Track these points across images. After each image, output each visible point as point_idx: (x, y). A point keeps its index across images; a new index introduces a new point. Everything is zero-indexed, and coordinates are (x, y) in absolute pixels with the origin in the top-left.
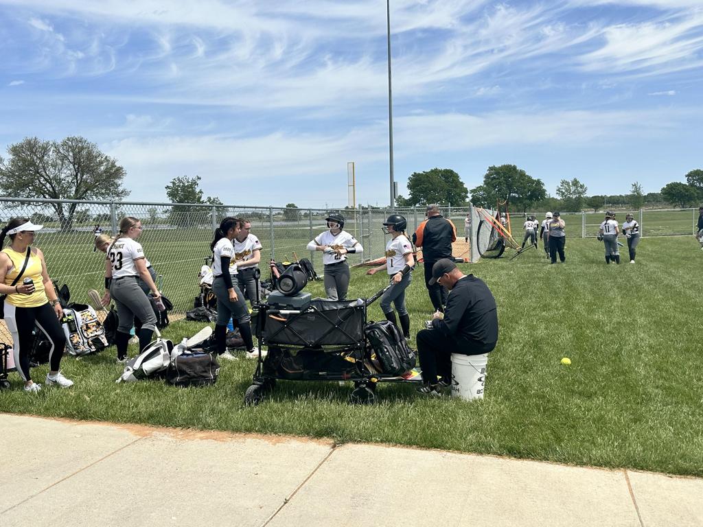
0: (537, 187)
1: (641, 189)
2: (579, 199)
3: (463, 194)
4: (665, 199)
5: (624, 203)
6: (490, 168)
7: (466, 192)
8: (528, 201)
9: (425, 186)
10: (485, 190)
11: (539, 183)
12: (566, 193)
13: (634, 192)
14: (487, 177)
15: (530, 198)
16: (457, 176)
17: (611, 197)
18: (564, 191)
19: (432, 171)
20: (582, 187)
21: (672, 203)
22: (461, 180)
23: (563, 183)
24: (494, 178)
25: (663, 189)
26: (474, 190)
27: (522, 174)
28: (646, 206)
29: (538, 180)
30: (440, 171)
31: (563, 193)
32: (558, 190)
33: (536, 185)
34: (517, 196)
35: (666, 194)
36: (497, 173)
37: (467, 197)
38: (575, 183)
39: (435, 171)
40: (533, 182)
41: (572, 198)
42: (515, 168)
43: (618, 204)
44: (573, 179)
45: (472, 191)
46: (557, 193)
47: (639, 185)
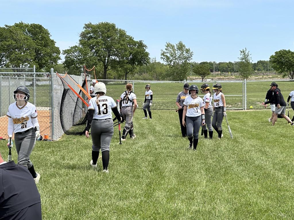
0: (139, 50)
1: (250, 56)
2: (185, 64)
3: (55, 55)
4: (275, 68)
5: (233, 70)
6: (86, 25)
7: (58, 52)
8: (129, 66)
9: (7, 43)
10: (80, 51)
11: (141, 45)
12: (171, 58)
13: (243, 59)
14: (83, 35)
15: (132, 62)
16: (47, 33)
17: (220, 64)
18: (169, 55)
19: (16, 25)
20: (188, 51)
21: (281, 72)
22: (51, 38)
23: (168, 46)
24: (91, 37)
25: (272, 57)
26: (68, 50)
27: (122, 34)
28: (256, 74)
29: (141, 42)
30: (27, 26)
31: (168, 58)
32: (163, 54)
33: (138, 47)
34: (118, 59)
35: (274, 62)
36: (95, 32)
37: (59, 59)
38: (181, 47)
39: (20, 26)
40: (135, 43)
41: (178, 64)
42: (113, 26)
43: (228, 72)
44: (177, 43)
45: (65, 52)
46: (162, 58)
47: (247, 51)
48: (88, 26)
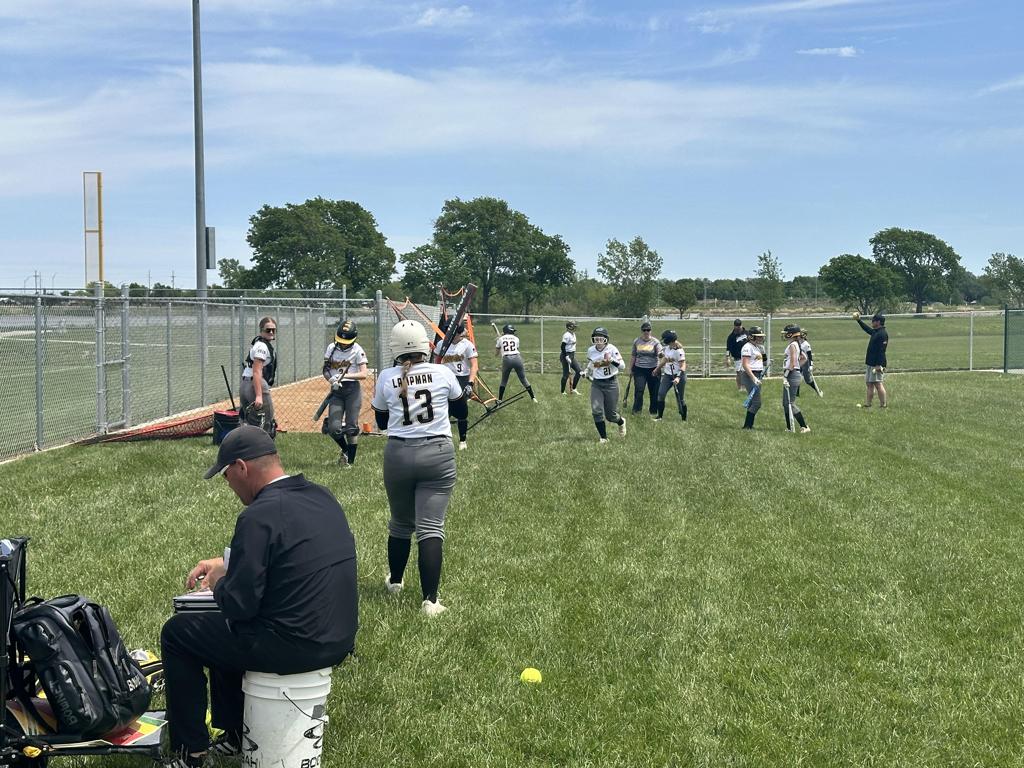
0: (554, 255)
1: (779, 268)
2: (647, 283)
3: (384, 263)
4: (829, 292)
5: (743, 296)
6: (447, 203)
7: (392, 259)
8: (534, 286)
9: (290, 240)
10: (436, 255)
11: (557, 244)
12: (619, 271)
13: (763, 273)
14: (442, 224)
15: (540, 278)
16: (368, 218)
17: (717, 282)
18: (613, 265)
19: (310, 204)
20: (652, 257)
21: (843, 300)
22: (378, 230)
23: (611, 246)
24: (457, 228)
25: (824, 269)
26: (410, 254)
27: (520, 222)
28: (792, 305)
29: (557, 237)
30: (330, 205)
31: (613, 271)
32: (602, 263)
33: (552, 249)
34: (511, 273)
35: (829, 279)
36: (465, 217)
37: (394, 271)
38: (639, 248)
39: (316, 206)
40: (544, 241)
41: (632, 283)
42: (503, 206)
43: (733, 299)
44: (632, 240)
45: (405, 258)
46: (599, 271)
47: (773, 257)
48: (450, 206)
